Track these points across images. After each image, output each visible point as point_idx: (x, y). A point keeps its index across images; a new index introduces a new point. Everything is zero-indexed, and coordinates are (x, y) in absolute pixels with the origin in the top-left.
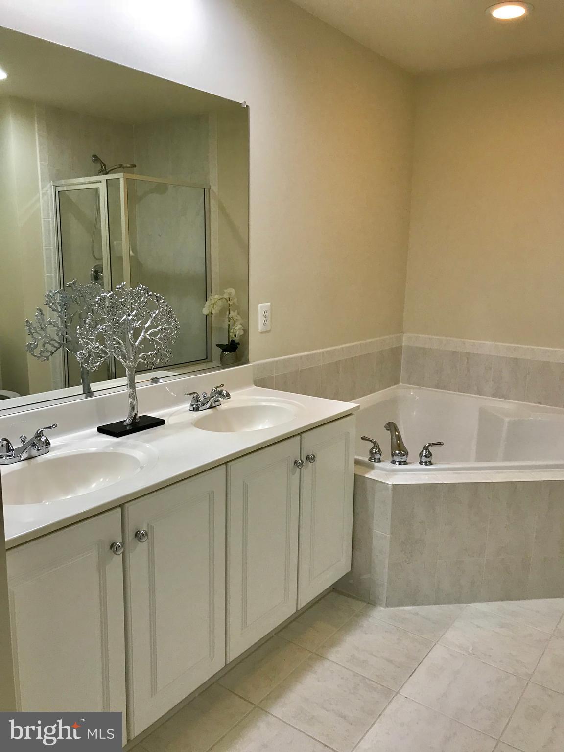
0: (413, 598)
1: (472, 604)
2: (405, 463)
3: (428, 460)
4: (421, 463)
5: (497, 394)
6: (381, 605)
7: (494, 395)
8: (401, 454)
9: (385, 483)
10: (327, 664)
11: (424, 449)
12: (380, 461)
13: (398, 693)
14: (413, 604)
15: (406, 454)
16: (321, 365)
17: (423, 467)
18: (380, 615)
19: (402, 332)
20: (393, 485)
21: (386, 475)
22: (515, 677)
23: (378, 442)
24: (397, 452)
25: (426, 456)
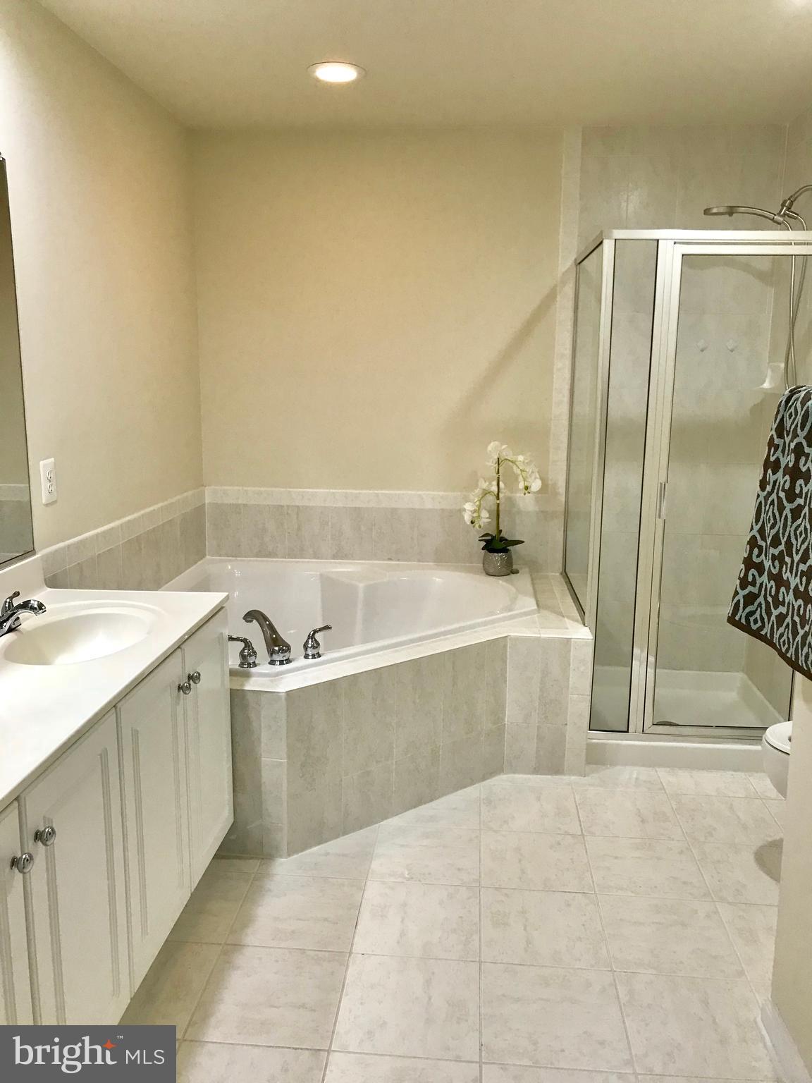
0: (318, 834)
1: (385, 822)
2: (288, 661)
3: (315, 652)
4: (306, 657)
5: (339, 554)
6: (281, 857)
7: (334, 557)
8: (283, 651)
9: (274, 692)
10: (248, 952)
11: (309, 639)
12: (255, 665)
13: (350, 953)
14: (320, 843)
15: (288, 649)
16: (121, 543)
17: (310, 661)
18: (284, 868)
19: (203, 485)
20: (287, 692)
21: (272, 681)
22: (464, 888)
23: (249, 638)
24: (277, 648)
25: (313, 647)
